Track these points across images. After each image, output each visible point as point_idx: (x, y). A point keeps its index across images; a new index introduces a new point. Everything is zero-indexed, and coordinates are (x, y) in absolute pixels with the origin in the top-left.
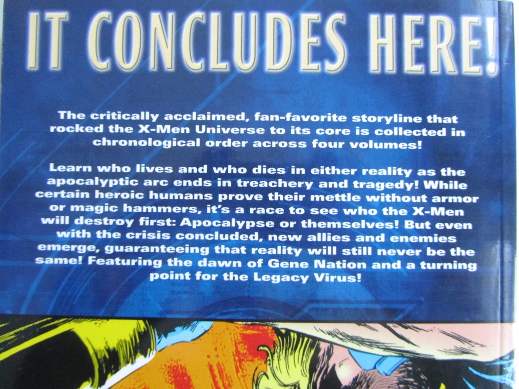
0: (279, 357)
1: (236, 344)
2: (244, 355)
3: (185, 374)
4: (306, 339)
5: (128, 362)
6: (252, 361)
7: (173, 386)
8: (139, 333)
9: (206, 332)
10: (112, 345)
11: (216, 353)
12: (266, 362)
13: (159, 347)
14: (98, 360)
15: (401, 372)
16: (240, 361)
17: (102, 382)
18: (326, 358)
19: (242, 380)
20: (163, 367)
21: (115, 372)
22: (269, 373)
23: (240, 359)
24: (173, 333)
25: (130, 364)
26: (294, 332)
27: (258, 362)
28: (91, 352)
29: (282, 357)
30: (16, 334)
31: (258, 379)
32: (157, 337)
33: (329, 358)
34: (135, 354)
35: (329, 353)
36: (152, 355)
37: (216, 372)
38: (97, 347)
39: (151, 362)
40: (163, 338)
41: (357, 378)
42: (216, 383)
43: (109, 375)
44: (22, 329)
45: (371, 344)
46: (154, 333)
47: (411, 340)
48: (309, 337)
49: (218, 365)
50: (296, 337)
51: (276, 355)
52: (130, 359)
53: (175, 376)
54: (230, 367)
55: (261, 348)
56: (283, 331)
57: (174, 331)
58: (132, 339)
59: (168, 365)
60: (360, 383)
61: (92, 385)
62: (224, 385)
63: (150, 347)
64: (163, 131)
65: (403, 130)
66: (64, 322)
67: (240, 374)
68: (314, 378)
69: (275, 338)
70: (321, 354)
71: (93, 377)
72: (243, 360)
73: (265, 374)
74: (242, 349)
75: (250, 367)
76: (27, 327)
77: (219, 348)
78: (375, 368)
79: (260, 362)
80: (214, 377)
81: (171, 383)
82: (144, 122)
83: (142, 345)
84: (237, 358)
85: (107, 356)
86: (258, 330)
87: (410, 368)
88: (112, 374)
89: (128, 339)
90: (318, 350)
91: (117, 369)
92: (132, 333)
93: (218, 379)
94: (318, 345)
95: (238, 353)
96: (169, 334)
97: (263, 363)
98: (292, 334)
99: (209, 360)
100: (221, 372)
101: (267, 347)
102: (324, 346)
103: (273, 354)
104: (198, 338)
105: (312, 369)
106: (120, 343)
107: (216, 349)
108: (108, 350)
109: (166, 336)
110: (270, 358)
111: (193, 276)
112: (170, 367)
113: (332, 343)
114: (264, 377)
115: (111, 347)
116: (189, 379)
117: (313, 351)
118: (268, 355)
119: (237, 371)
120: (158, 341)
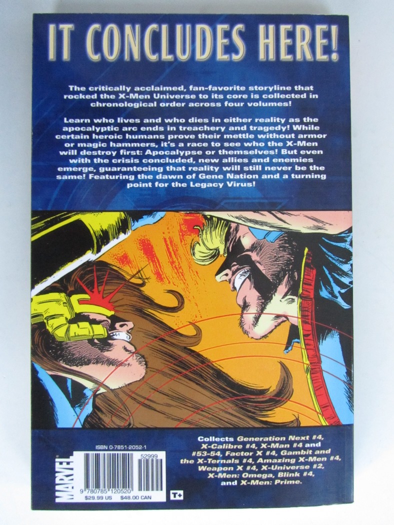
0: (206, 233)
1: (180, 225)
2: (185, 232)
3: (150, 244)
4: (223, 221)
5: (114, 238)
6: (190, 235)
7: (142, 252)
8: (121, 220)
9: (162, 218)
10: (105, 227)
11: (168, 231)
12: (198, 236)
13: (133, 228)
14: (96, 237)
15: (281, 240)
16: (183, 235)
17: (99, 250)
18: (235, 232)
19: (184, 247)
20: (136, 240)
21: (107, 244)
22: (201, 242)
23: (183, 234)
24: (142, 219)
25: (116, 239)
26: (215, 217)
27: (194, 236)
28: (92, 232)
29: (208, 232)
30: (45, 222)
31: (194, 246)
32: (132, 222)
33: (237, 233)
34: (119, 233)
35: (237, 230)
36: (129, 233)
37: (168, 242)
38: (95, 229)
39: (129, 237)
40: (136, 223)
41: (254, 244)
42: (168, 249)
43: (103, 246)
44: (49, 219)
45: (262, 223)
46: (130, 220)
47: (286, 221)
48: (225, 220)
49: (170, 238)
50: (216, 220)
51: (204, 231)
52: (116, 236)
53: (143, 246)
54: (177, 239)
55: (195, 227)
56: (209, 217)
57: (143, 218)
58: (116, 224)
59: (139, 238)
60: (256, 247)
61: (93, 252)
62: (173, 250)
63: (128, 228)
64: (134, 98)
65: (280, 95)
66: (75, 215)
67: (183, 243)
68: (228, 245)
69: (204, 221)
70: (232, 230)
71: (93, 247)
72: (185, 234)
73: (198, 243)
74: (184, 228)
75: (189, 239)
76: (52, 218)
77: (170, 228)
78: (265, 238)
79: (195, 236)
80: (167, 245)
81: (141, 250)
82: (122, 92)
83: (123, 227)
84: (181, 234)
85: (102, 234)
86: (194, 216)
87: (286, 238)
88: (105, 245)
89: (115, 224)
90: (230, 228)
91: (108, 242)
92: (117, 220)
93: (170, 246)
94: (230, 225)
95: (181, 231)
96: (140, 220)
97: (197, 236)
98: (214, 218)
99: (164, 235)
100: (171, 242)
101: (199, 226)
102: (233, 225)
103: (202, 231)
104: (157, 222)
105: (227, 239)
106: (109, 226)
107: (168, 229)
108: (102, 231)
109: (137, 221)
110: (201, 233)
111: (153, 185)
112: (140, 240)
113: (238, 224)
114: (198, 245)
115: (104, 229)
116: (152, 247)
117: (227, 229)
118: (200, 232)
119: (181, 241)
120: (133, 224)
